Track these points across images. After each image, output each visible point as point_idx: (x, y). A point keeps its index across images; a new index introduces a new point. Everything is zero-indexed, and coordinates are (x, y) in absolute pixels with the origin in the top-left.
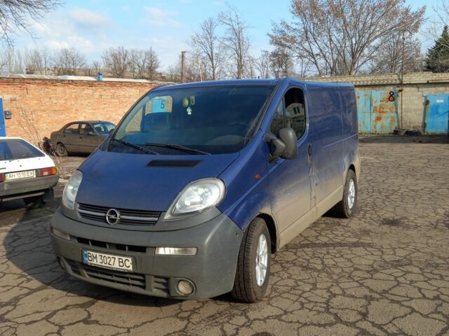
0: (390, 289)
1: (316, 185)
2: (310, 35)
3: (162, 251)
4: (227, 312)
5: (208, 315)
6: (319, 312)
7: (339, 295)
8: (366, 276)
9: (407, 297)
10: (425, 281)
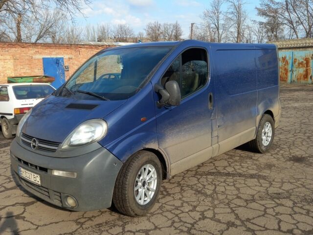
0: (254, 218)
1: (219, 126)
2: (290, 7)
3: (56, 173)
4: (113, 222)
5: (97, 223)
6: (182, 231)
7: (208, 218)
8: (242, 204)
9: (264, 227)
10: (290, 215)
